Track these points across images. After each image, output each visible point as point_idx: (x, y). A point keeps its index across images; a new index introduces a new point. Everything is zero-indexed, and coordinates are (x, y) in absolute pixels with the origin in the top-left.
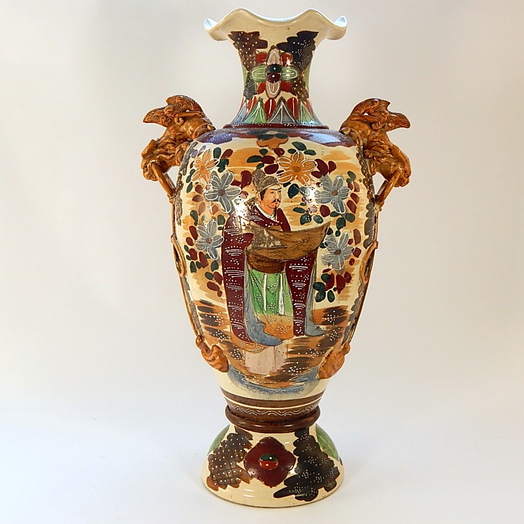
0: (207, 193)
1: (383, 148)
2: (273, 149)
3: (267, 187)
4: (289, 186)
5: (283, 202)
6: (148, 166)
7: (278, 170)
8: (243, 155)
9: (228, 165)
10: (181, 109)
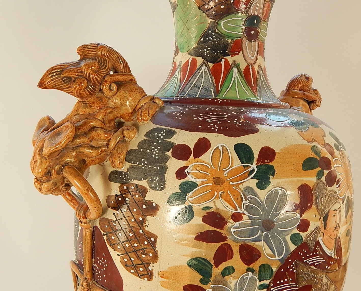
2: (324, 145)
3: (330, 208)
4: (345, 201)
7: (337, 179)
8: (294, 157)
9: (273, 176)
10: (108, 68)
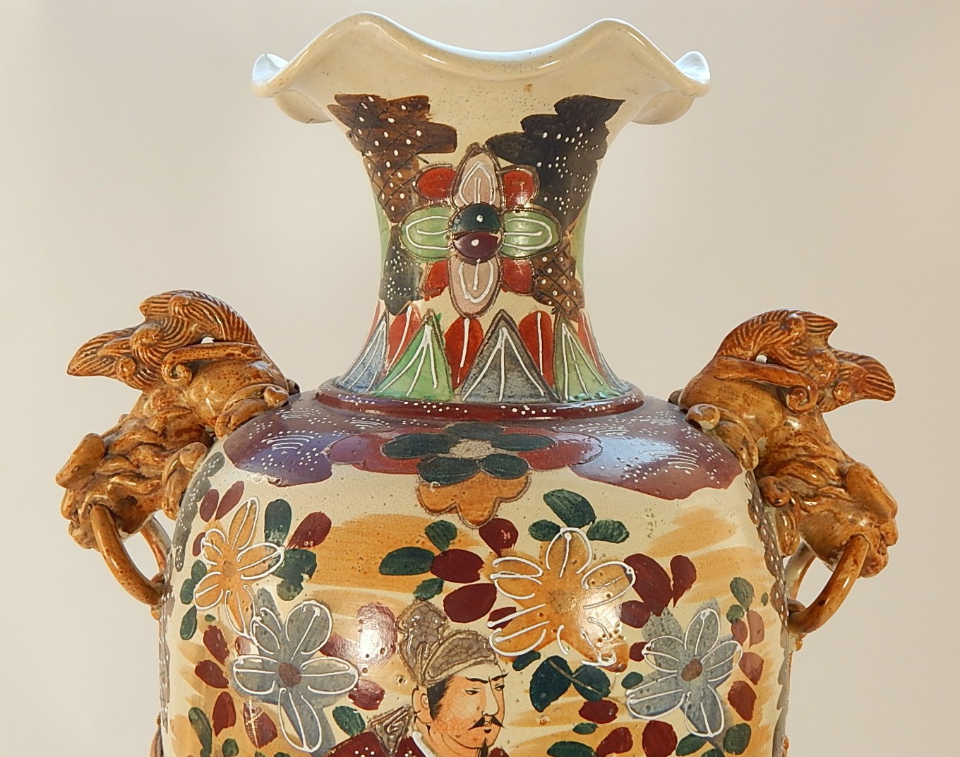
0: (238, 666)
1: (820, 470)
2: (478, 523)
3: (451, 672)
4: (535, 665)
5: (512, 724)
6: (80, 512)
7: (496, 607)
8: (366, 543)
9: (310, 577)
10: (183, 336)
